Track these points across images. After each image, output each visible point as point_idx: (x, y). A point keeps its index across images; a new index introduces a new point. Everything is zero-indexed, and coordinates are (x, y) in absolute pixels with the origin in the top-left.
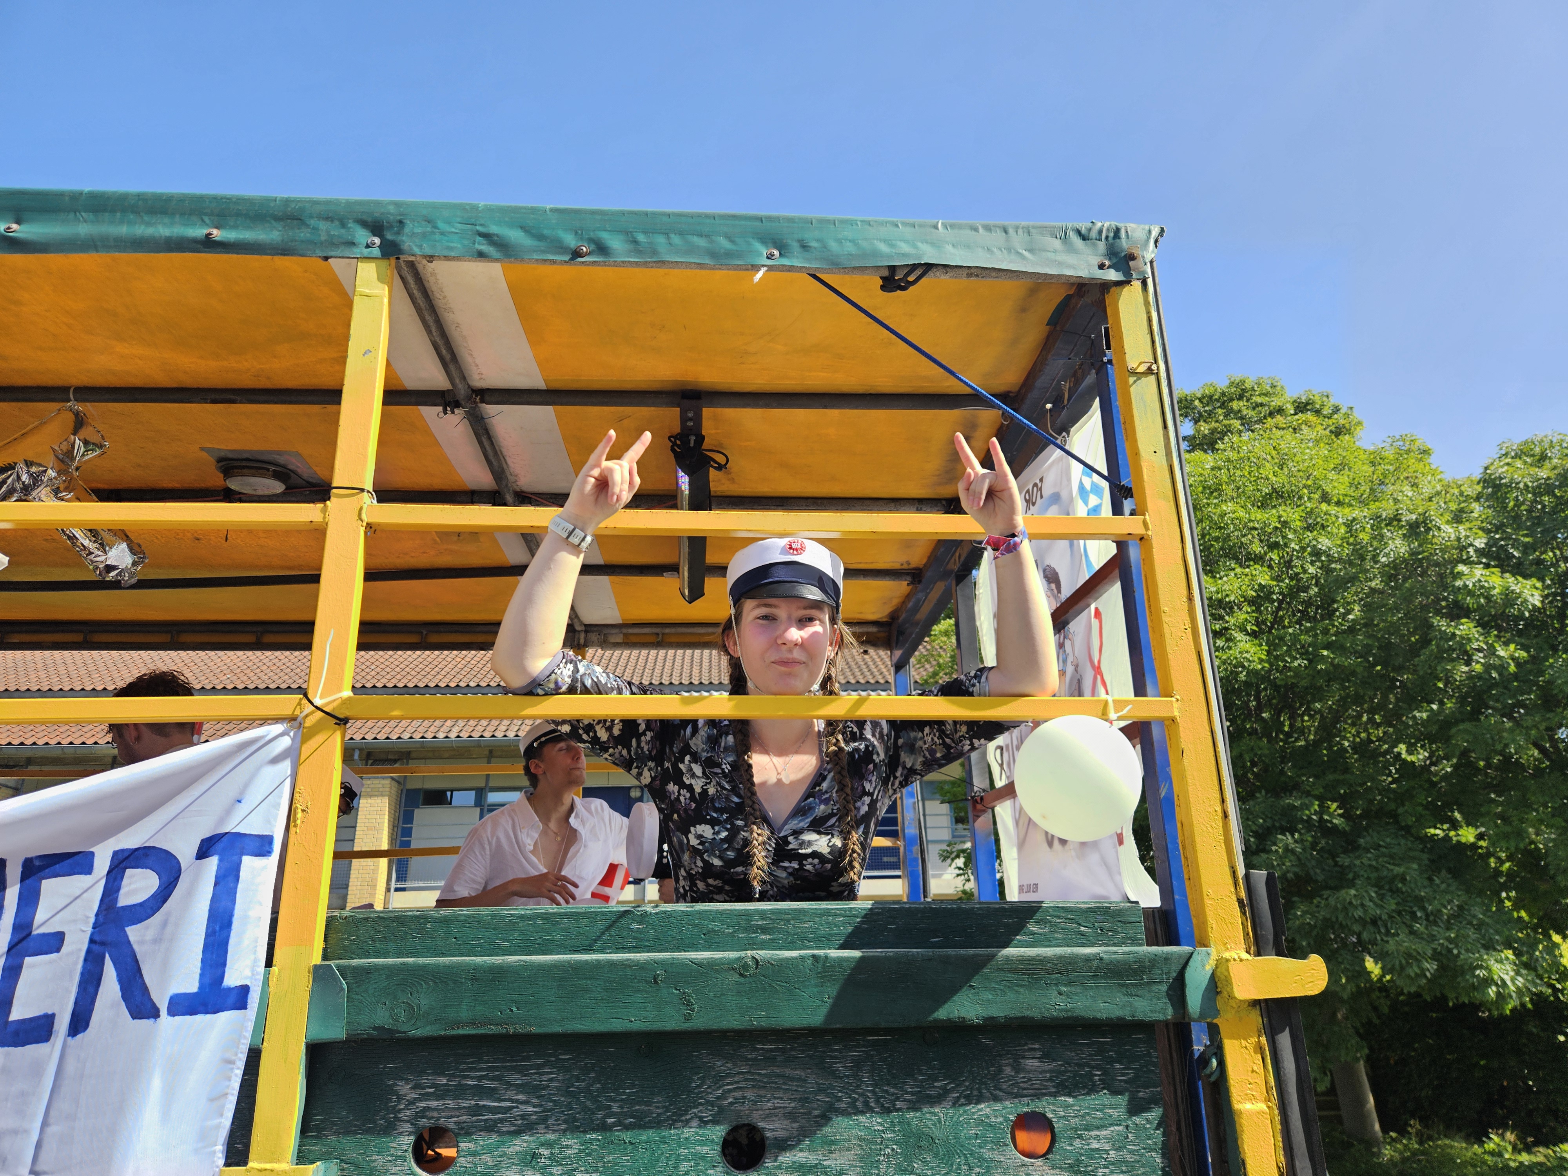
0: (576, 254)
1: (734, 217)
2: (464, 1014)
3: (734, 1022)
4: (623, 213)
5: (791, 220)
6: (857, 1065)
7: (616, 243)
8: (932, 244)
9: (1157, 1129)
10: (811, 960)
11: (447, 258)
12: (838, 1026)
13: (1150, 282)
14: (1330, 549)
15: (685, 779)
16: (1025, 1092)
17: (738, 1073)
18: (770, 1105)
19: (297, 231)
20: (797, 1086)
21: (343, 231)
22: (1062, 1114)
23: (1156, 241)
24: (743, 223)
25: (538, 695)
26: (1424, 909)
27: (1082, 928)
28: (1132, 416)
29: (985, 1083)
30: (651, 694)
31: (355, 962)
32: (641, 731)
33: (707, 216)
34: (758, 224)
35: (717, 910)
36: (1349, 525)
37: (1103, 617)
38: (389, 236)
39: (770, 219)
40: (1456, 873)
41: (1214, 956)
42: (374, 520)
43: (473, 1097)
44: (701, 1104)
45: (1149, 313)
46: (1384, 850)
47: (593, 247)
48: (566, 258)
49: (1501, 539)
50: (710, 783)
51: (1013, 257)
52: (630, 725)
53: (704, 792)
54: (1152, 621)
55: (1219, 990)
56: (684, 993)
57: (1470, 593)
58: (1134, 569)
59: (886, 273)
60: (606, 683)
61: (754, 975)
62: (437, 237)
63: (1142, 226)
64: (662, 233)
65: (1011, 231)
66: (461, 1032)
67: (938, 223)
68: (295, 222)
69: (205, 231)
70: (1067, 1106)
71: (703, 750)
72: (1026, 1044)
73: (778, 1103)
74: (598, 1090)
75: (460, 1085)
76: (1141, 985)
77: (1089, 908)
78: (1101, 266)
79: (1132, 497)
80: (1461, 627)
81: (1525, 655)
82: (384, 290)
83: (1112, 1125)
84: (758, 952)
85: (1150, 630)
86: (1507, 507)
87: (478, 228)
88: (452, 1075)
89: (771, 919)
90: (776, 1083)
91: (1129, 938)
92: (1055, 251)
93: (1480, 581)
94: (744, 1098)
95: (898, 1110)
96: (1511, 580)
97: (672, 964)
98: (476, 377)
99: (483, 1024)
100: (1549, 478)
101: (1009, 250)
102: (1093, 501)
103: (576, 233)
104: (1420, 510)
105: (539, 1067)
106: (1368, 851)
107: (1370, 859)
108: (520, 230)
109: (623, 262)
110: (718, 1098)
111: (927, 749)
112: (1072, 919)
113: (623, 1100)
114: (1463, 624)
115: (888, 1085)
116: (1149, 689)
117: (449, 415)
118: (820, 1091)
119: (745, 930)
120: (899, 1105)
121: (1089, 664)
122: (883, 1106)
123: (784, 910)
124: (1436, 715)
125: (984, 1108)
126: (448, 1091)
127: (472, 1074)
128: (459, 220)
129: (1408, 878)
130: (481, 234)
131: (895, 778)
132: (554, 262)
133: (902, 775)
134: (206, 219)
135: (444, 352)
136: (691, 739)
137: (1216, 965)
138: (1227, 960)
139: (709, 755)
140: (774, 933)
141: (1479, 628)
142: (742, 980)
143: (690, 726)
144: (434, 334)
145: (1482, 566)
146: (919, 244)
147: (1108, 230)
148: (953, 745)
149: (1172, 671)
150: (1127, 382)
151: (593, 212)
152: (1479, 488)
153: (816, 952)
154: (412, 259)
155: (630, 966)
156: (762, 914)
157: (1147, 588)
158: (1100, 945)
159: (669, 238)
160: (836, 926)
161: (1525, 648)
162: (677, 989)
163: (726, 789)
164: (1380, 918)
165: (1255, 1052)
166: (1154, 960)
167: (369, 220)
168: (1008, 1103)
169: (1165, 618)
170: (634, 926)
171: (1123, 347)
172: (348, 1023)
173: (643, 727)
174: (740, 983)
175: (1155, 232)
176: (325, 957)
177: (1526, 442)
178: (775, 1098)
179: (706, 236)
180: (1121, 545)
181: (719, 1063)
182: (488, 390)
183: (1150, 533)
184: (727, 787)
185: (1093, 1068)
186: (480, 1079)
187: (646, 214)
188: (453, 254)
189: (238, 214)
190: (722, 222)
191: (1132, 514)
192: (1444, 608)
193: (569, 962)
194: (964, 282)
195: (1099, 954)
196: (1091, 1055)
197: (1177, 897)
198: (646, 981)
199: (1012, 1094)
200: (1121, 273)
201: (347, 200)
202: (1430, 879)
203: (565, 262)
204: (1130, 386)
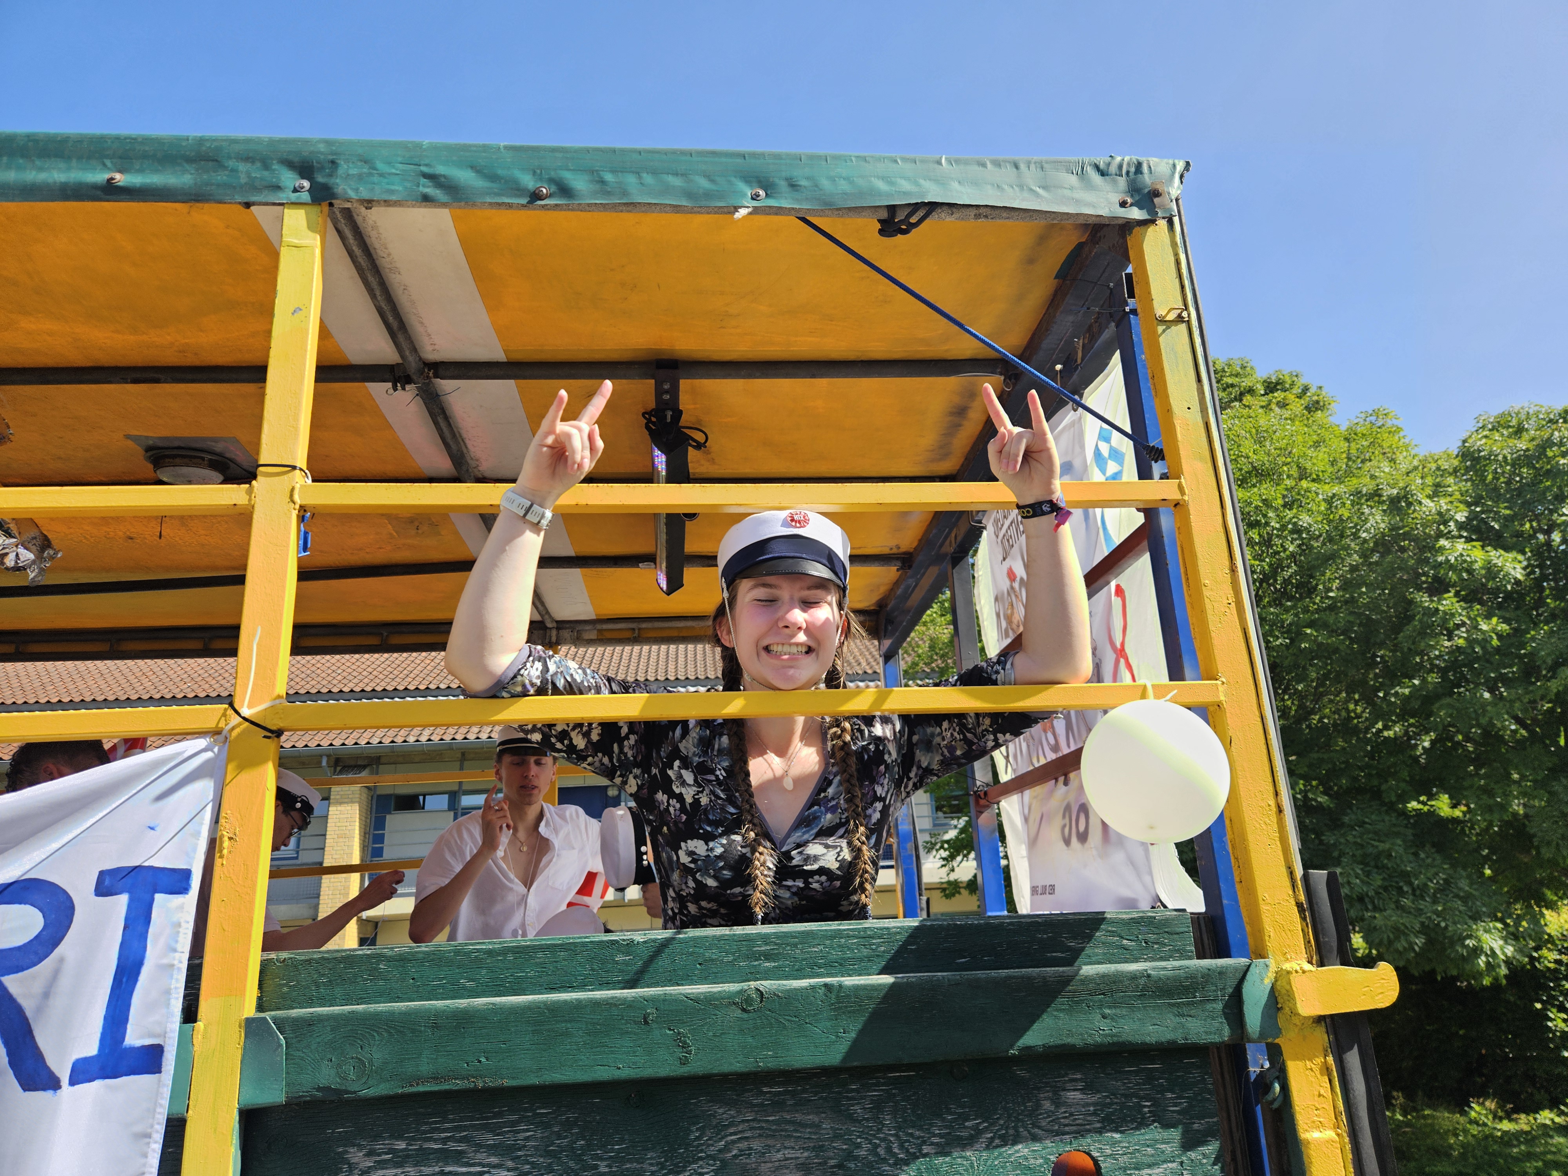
0: (536, 196)
1: (714, 153)
2: (425, 1068)
3: (735, 1064)
4: (587, 150)
5: (778, 156)
6: (878, 1107)
7: (579, 183)
8: (936, 181)
9: (1214, 1164)
10: (822, 991)
11: (387, 203)
12: (855, 1064)
13: (1176, 220)
14: (1310, 525)
15: (674, 787)
16: (1066, 1128)
17: (743, 1121)
18: (779, 1156)
19: (213, 174)
20: (810, 1133)
21: (266, 173)
22: (1109, 1152)
23: (1182, 176)
24: (724, 160)
25: (503, 697)
26: (1410, 884)
27: (1125, 942)
28: (1163, 369)
29: (1023, 1121)
30: (634, 692)
31: (295, 1012)
32: (623, 735)
33: (683, 153)
34: (740, 161)
35: (714, 936)
36: (1329, 501)
37: (1127, 594)
38: (320, 179)
39: (754, 155)
40: (1440, 848)
41: (1273, 968)
42: (310, 501)
43: (437, 1162)
44: (701, 1159)
45: (1176, 255)
46: (1368, 826)
47: (553, 188)
48: (524, 201)
49: (1482, 512)
50: (702, 792)
51: (1026, 194)
52: (610, 728)
53: (696, 802)
54: (1190, 596)
55: (1279, 1006)
56: (679, 1033)
57: (1452, 567)
58: (1166, 539)
59: (884, 215)
60: (582, 682)
61: (759, 1010)
62: (376, 179)
63: (1165, 160)
64: (633, 172)
65: (1022, 166)
66: (421, 1089)
67: (941, 158)
68: (211, 164)
69: (106, 176)
70: (1114, 1143)
71: (694, 755)
72: (1066, 1075)
73: (789, 1153)
74: (582, 1146)
75: (421, 1149)
76: (1193, 1003)
77: (1132, 919)
78: (1123, 204)
79: (1163, 459)
80: (1444, 602)
81: (1508, 627)
82: (315, 239)
83: (1165, 1162)
84: (763, 982)
85: (1188, 606)
86: (1485, 480)
87: (424, 169)
88: (413, 1139)
89: (776, 944)
90: (786, 1131)
91: (1178, 951)
92: (1071, 188)
93: (1462, 555)
94: (750, 1149)
95: (925, 1155)
96: (1493, 553)
97: (664, 1000)
98: (429, 348)
99: (446, 1078)
100: (1528, 450)
101: (1021, 187)
102: (1112, 467)
103: (534, 173)
104: (1401, 485)
105: (513, 1124)
106: (1353, 828)
107: (1355, 836)
108: (470, 170)
109: (589, 205)
110: (720, 1151)
111: (946, 746)
112: (1113, 932)
113: (611, 1157)
114: (1445, 599)
115: (913, 1127)
116: (1188, 671)
117: (400, 392)
118: (837, 1137)
119: (747, 958)
120: (926, 1149)
121: (1109, 647)
122: (907, 1151)
123: (790, 932)
124: (1418, 690)
125: (1022, 1150)
126: (408, 1156)
127: (436, 1136)
128: (400, 159)
129: (1393, 854)
130: (426, 176)
131: (909, 779)
132: (510, 206)
133: (916, 775)
134: (108, 163)
135: (391, 319)
136: (681, 742)
137: (1276, 977)
138: (1289, 973)
139: (701, 760)
140: (779, 960)
141: (1462, 603)
142: (745, 1016)
143: (679, 728)
144: (379, 298)
145: (1463, 540)
146: (922, 182)
147: (1129, 164)
148: (976, 741)
149: (1216, 651)
150: (1155, 331)
151: (554, 150)
152: (1456, 463)
153: (828, 980)
154: (348, 205)
155: (615, 1005)
156: (765, 938)
157: (1184, 559)
158: (1146, 960)
159: (640, 178)
160: (849, 949)
161: (1506, 621)
162: (670, 1030)
163: (721, 798)
164: (1367, 895)
165: (1322, 1075)
166: (1208, 975)
167: (296, 160)
168: (1048, 1143)
169: (1206, 593)
170: (619, 958)
171: (1149, 293)
172: (288, 1085)
173: (625, 730)
174: (742, 1019)
175: (1180, 166)
176: (260, 1008)
177: (1502, 415)
178: (785, 1148)
179: (682, 175)
180: (1150, 513)
181: (721, 1111)
182: (443, 362)
183: (1186, 498)
184: (722, 796)
185: (1142, 1098)
186: (445, 1141)
187: (614, 151)
188: (394, 198)
189: (145, 156)
190: (700, 159)
191: (1164, 476)
192: (1424, 582)
193: (545, 1003)
194: (971, 224)
195: (1146, 970)
196: (1138, 1084)
197: (1225, 902)
198: (635, 1021)
199: (1052, 1131)
200: (1145, 211)
201: (270, 138)
202: (1416, 854)
203: (523, 206)
204: (1159, 336)
